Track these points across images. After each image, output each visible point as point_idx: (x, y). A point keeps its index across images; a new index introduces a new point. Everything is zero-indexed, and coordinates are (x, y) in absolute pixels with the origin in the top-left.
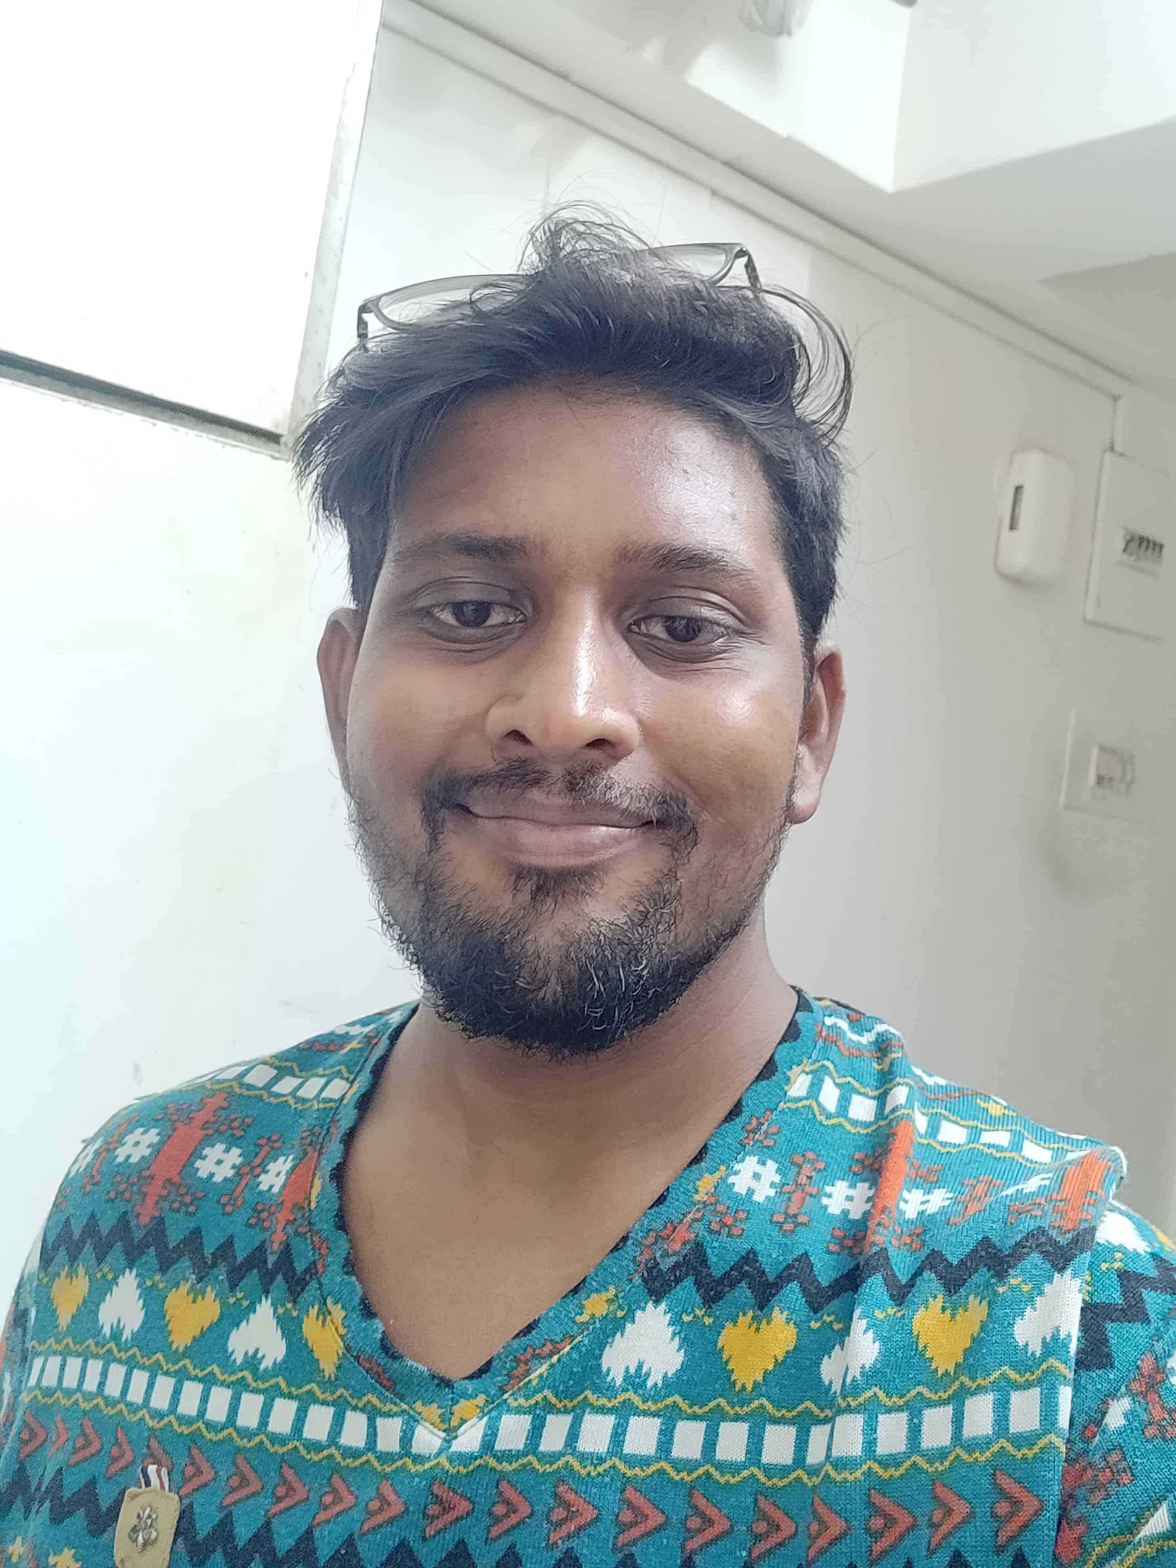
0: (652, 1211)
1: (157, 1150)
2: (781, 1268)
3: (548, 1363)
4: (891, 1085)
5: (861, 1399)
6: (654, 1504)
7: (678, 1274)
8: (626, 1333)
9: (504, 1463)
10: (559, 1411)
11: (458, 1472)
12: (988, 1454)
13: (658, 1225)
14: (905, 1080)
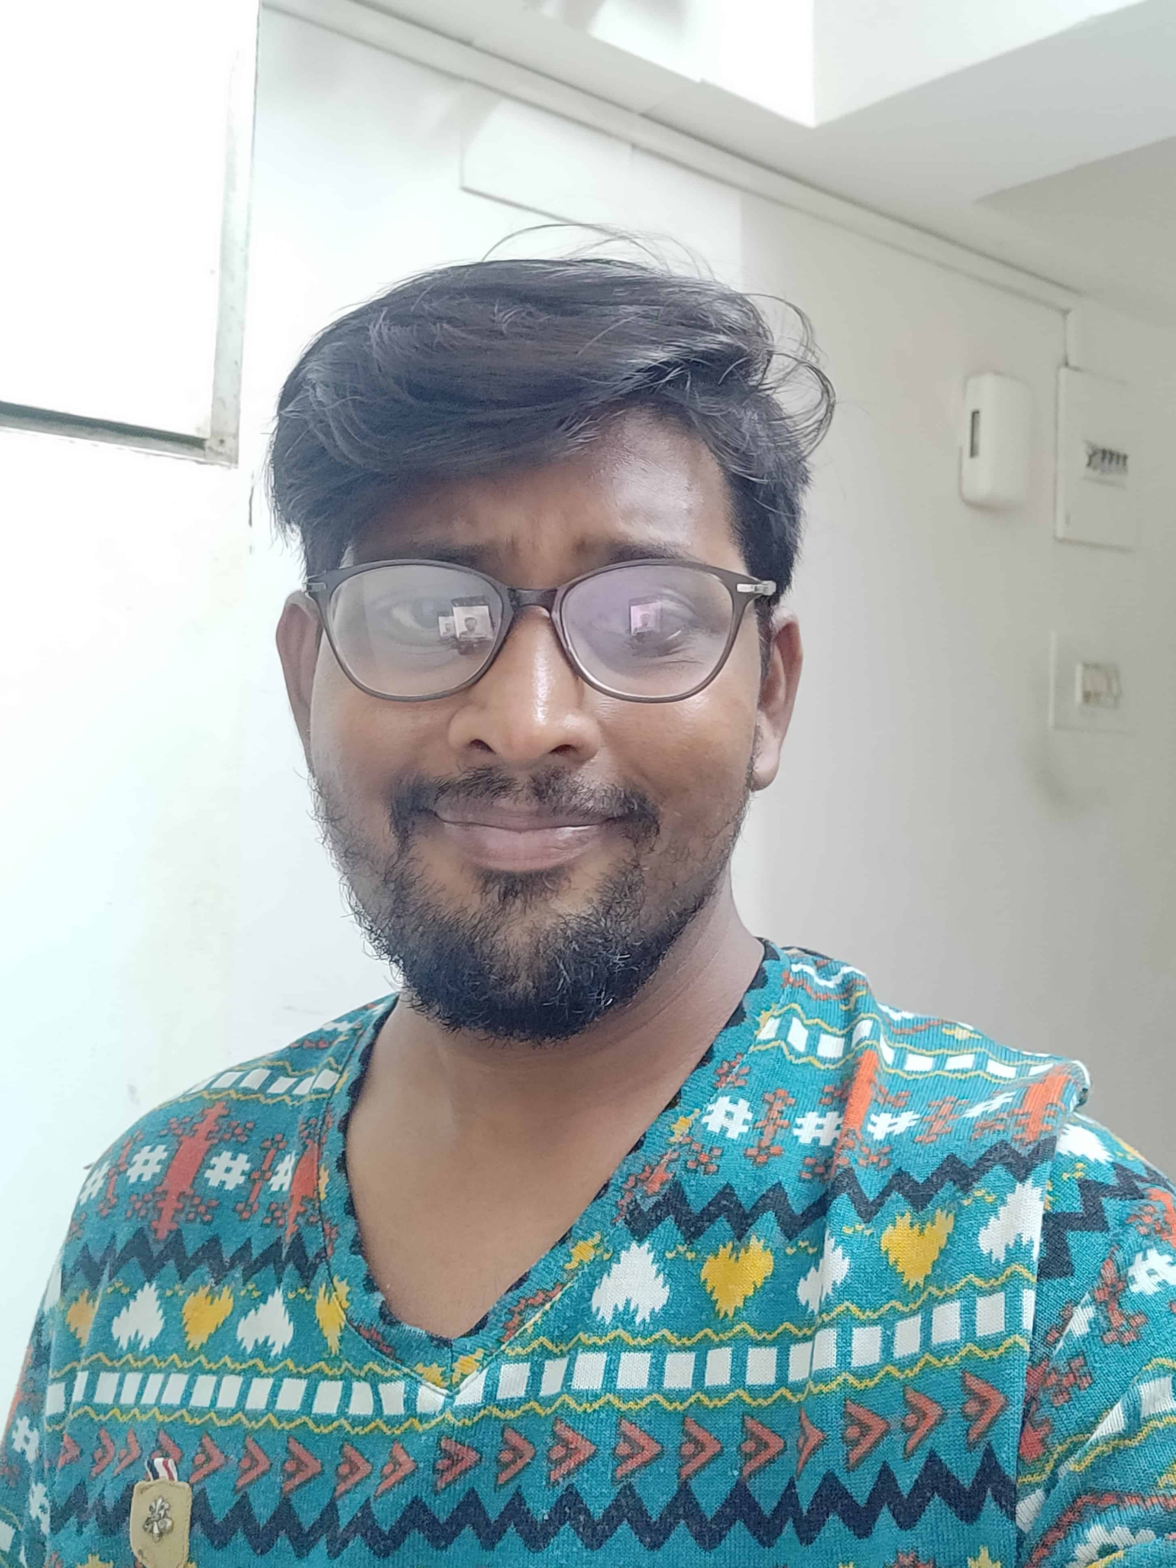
0: (630, 1157)
1: (167, 1165)
2: (756, 1198)
3: (541, 1311)
4: (855, 1022)
5: (834, 1314)
6: (649, 1435)
7: (659, 1214)
8: (613, 1273)
9: (508, 1412)
10: (556, 1356)
11: (464, 1424)
12: (957, 1358)
13: (636, 1169)
14: (870, 1015)
